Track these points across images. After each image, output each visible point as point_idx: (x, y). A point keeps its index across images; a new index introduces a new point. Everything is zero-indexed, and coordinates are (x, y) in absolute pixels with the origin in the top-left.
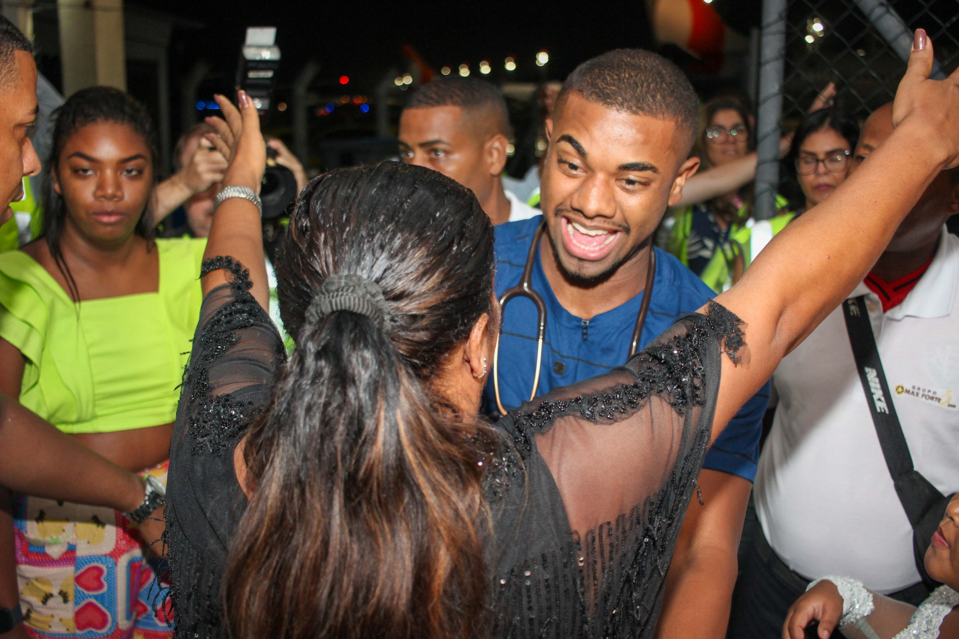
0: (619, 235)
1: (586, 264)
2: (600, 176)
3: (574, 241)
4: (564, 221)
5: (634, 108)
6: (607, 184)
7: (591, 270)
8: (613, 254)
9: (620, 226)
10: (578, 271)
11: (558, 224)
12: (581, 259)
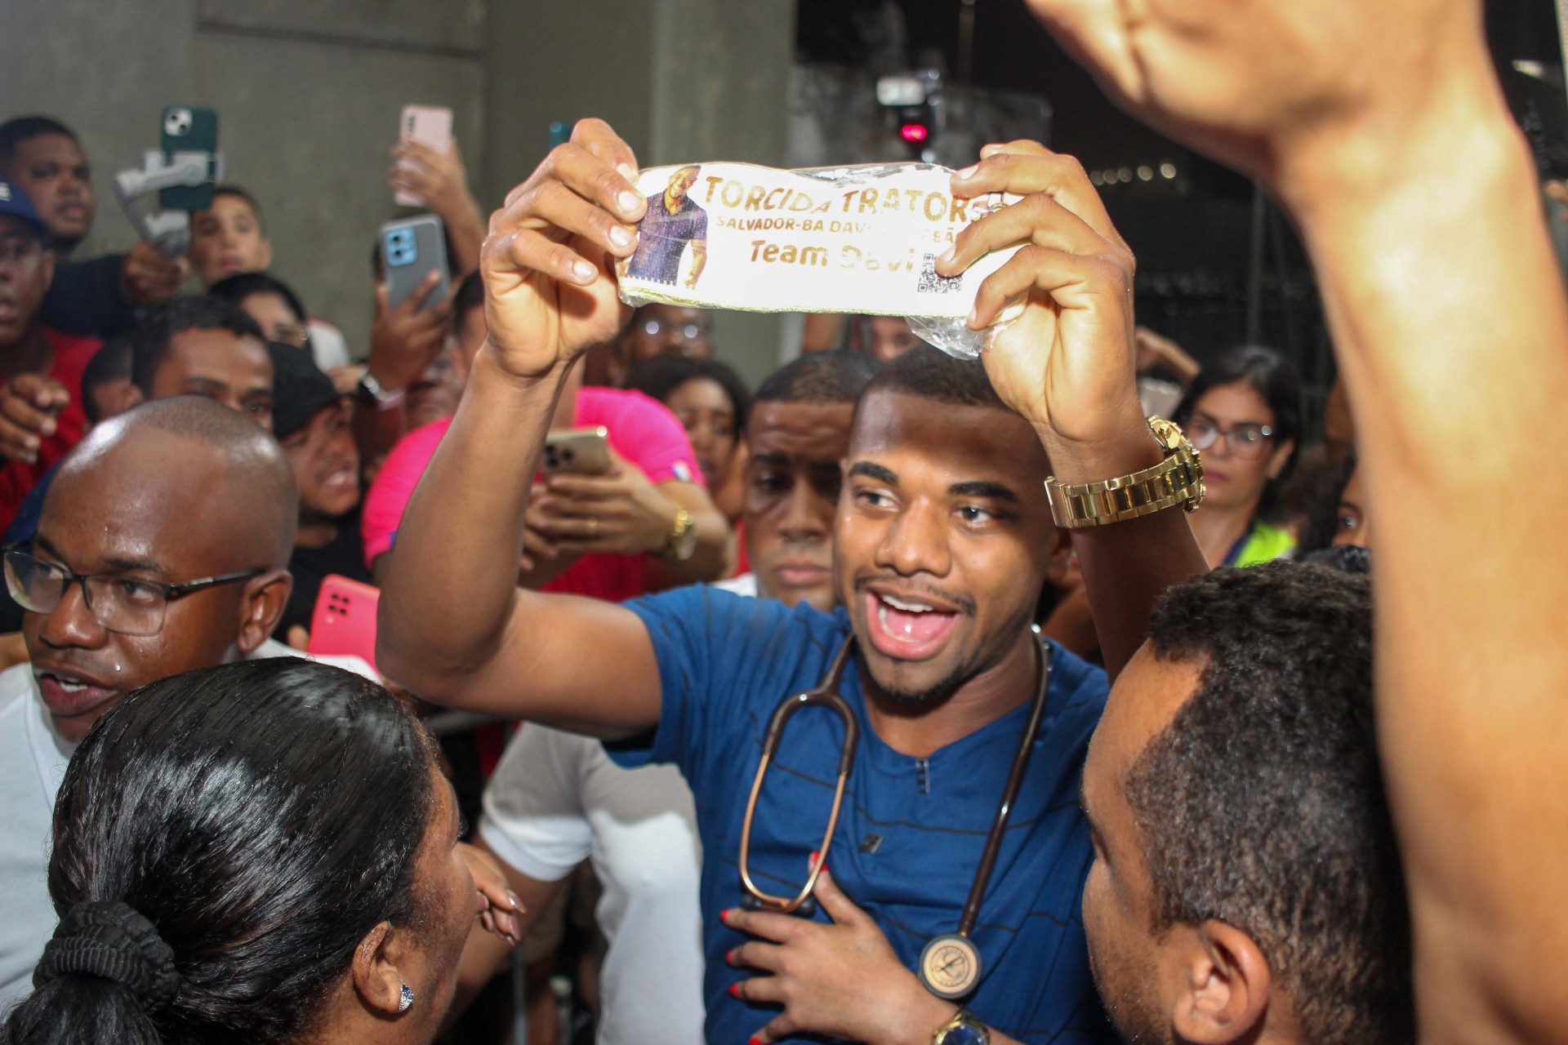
0: (957, 620)
1: (907, 669)
2: (923, 503)
3: (885, 627)
4: (870, 600)
5: (968, 396)
6: (934, 518)
7: (919, 679)
8: (950, 650)
9: (957, 601)
10: (894, 683)
11: (862, 606)
12: (898, 660)
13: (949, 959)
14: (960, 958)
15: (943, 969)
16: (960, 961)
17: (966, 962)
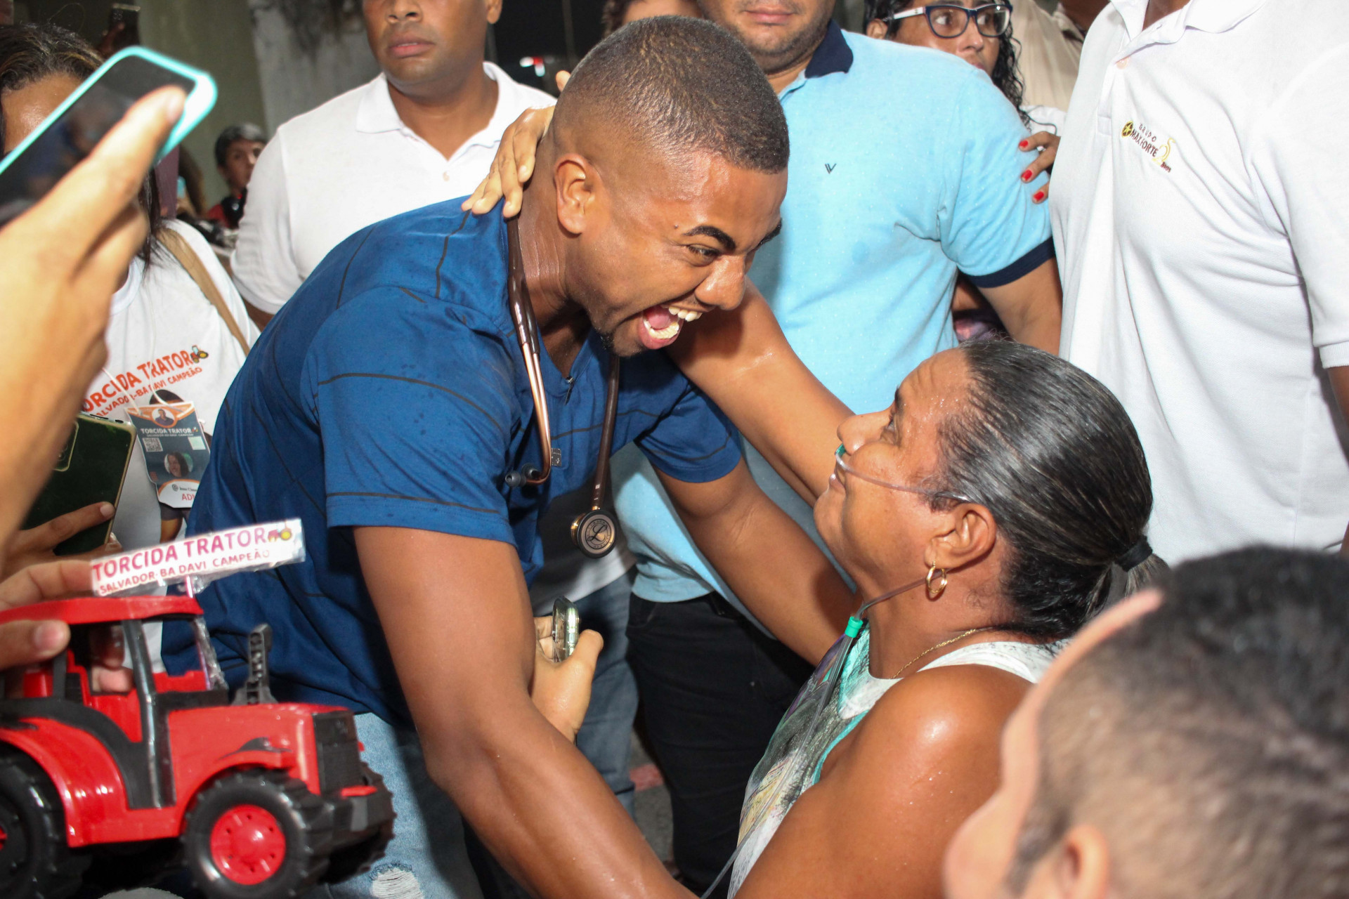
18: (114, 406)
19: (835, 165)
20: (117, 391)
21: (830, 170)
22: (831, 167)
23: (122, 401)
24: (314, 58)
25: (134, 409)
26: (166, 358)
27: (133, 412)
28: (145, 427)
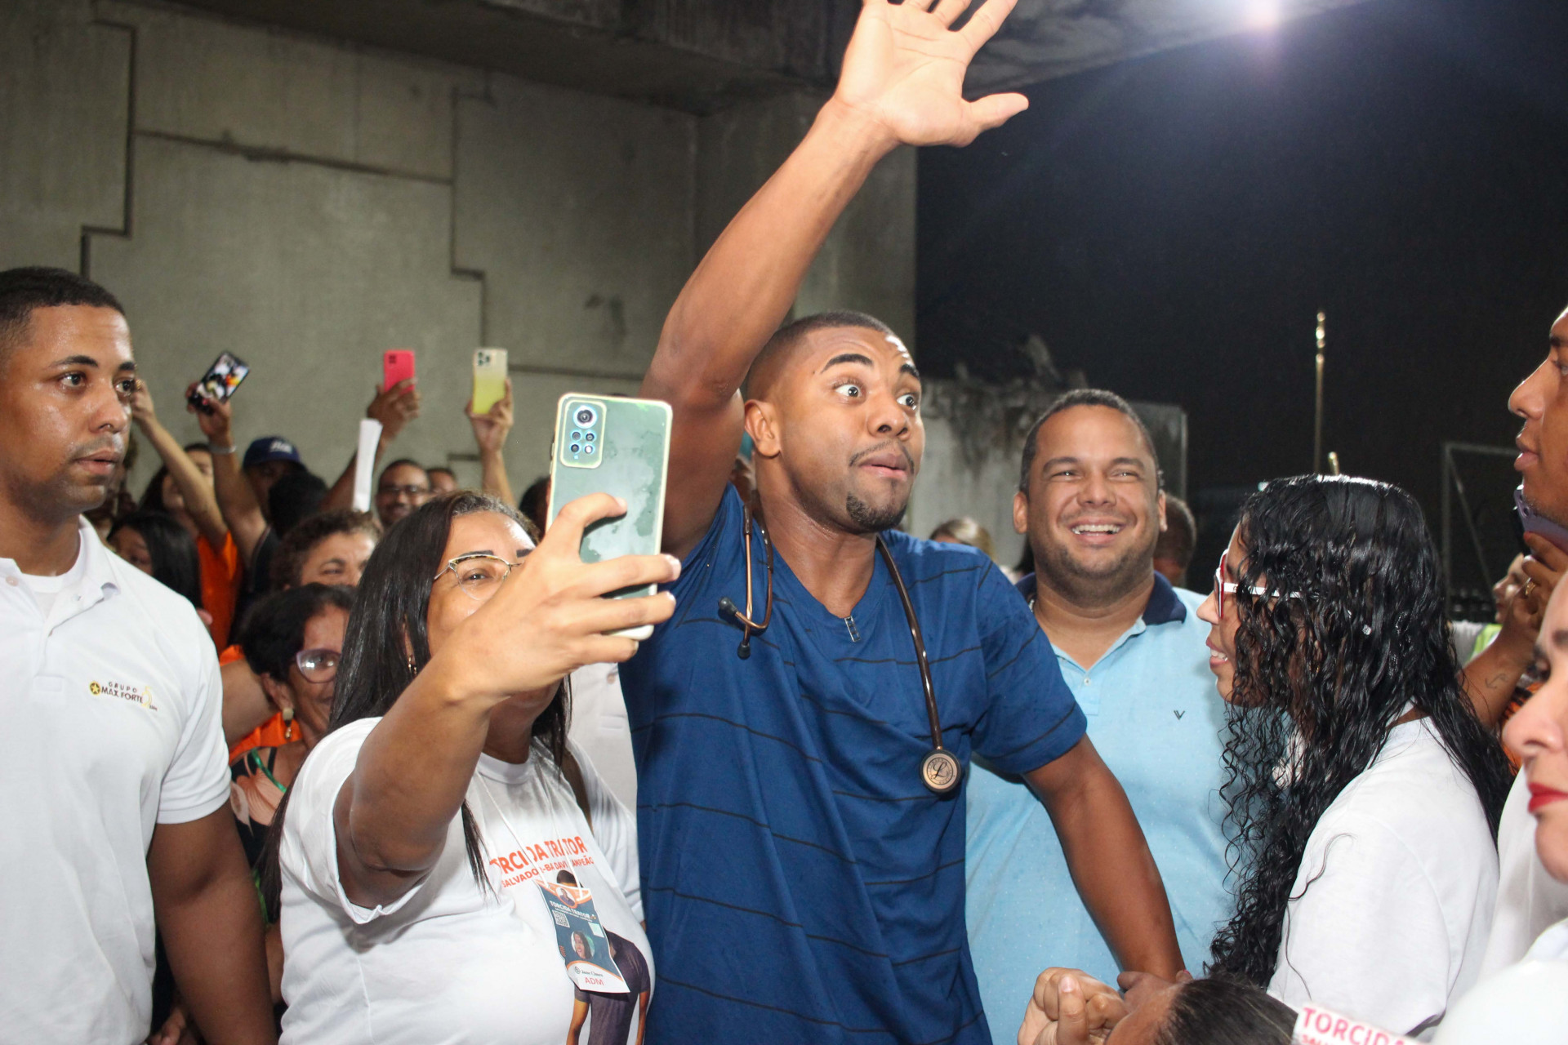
13: (937, 767)
14: (943, 763)
15: (937, 775)
16: (944, 765)
17: (948, 764)
18: (522, 880)
19: (1184, 712)
20: (524, 865)
21: (1179, 717)
22: (1180, 714)
23: (529, 875)
24: (977, 474)
25: (543, 882)
26: (564, 841)
27: (542, 884)
28: (553, 901)
